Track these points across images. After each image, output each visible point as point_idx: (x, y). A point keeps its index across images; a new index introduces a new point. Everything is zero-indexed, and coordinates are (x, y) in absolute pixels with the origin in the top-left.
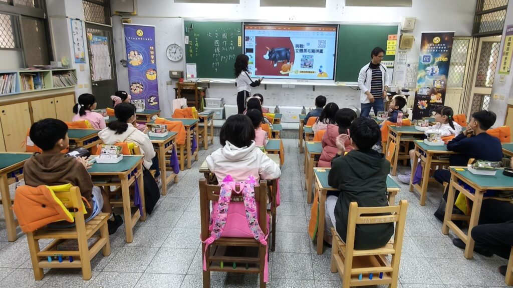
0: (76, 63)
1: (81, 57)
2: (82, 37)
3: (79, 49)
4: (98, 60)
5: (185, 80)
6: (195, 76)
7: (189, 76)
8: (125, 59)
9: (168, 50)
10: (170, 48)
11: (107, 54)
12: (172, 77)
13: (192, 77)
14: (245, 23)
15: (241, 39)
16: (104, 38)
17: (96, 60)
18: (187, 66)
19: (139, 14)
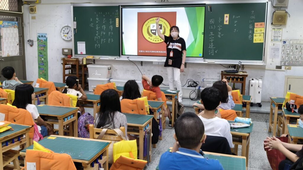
5: (73, 57)
6: (84, 53)
7: (79, 53)
8: (31, 39)
9: (62, 31)
10: (64, 29)
11: (16, 35)
12: (64, 53)
13: (82, 54)
14: (122, 6)
15: (118, 21)
16: (14, 23)
17: (5, 40)
18: (78, 44)
19: (42, 2)
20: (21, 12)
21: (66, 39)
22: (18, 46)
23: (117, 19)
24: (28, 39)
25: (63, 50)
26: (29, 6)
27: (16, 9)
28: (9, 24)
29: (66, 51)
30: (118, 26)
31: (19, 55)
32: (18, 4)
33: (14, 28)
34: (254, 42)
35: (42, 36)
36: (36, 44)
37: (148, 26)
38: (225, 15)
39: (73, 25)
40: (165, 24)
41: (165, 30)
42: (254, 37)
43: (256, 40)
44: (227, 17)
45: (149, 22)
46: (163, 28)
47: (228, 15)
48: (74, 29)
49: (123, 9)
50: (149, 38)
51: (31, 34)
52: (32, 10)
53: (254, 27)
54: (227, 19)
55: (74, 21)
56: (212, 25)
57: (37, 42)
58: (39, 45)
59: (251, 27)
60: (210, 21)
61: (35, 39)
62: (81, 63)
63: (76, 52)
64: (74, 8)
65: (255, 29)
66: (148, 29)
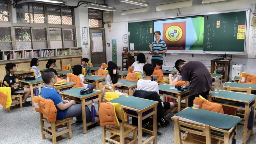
0: (83, 45)
1: (86, 42)
2: (87, 34)
3: (85, 39)
4: (96, 44)
5: (128, 52)
6: (134, 49)
7: (131, 49)
8: (109, 43)
9: (124, 38)
10: (124, 36)
11: (101, 40)
12: (124, 50)
13: (132, 50)
14: (154, 20)
15: (151, 29)
16: (100, 34)
17: (95, 43)
18: (131, 44)
19: (114, 22)
20: (104, 28)
21: (125, 42)
22: (102, 46)
23: (151, 28)
24: (107, 43)
25: (123, 48)
26: (108, 24)
27: (102, 26)
28: (97, 35)
29: (125, 49)
30: (151, 33)
31: (102, 51)
32: (103, 23)
33: (99, 37)
34: (238, 39)
35: (114, 41)
36: (111, 45)
37: (169, 31)
38: (217, 21)
39: (128, 33)
40: (179, 29)
41: (179, 33)
42: (238, 36)
43: (239, 37)
44: (218, 22)
45: (169, 29)
46: (178, 32)
47: (219, 21)
48: (129, 36)
49: (155, 22)
50: (170, 39)
51: (109, 40)
52: (109, 26)
53: (237, 29)
54: (218, 23)
55: (129, 31)
56: (209, 28)
57: (111, 44)
58: (112, 46)
59: (235, 29)
60: (207, 26)
61: (111, 43)
62: (131, 55)
63: (130, 49)
64: (129, 23)
65: (238, 30)
66: (169, 33)
